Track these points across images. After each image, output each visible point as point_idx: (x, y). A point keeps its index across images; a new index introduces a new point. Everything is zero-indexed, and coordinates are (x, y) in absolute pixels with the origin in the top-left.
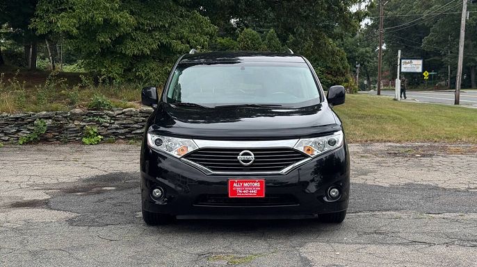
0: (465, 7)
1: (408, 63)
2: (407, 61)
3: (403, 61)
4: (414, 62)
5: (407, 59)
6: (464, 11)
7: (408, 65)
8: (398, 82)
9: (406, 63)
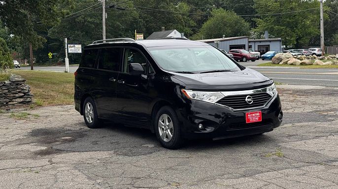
0: (104, 10)
1: (72, 47)
2: (72, 45)
3: (69, 45)
4: (77, 46)
5: (72, 44)
6: (104, 12)
7: (73, 48)
8: (67, 60)
9: (70, 47)
